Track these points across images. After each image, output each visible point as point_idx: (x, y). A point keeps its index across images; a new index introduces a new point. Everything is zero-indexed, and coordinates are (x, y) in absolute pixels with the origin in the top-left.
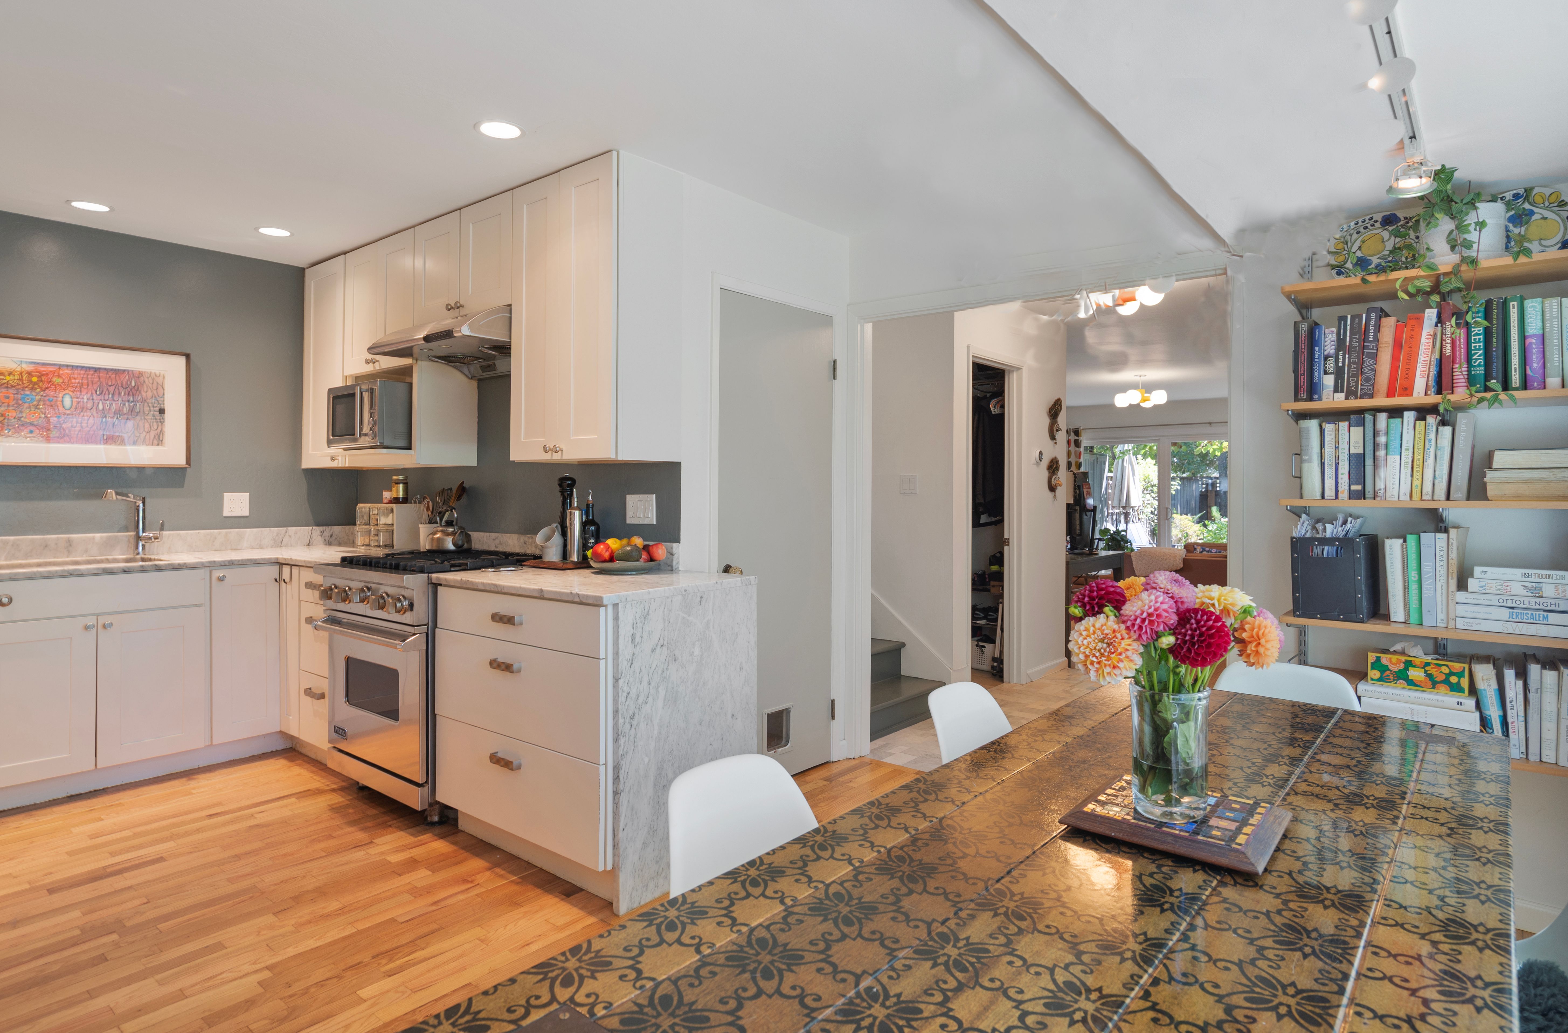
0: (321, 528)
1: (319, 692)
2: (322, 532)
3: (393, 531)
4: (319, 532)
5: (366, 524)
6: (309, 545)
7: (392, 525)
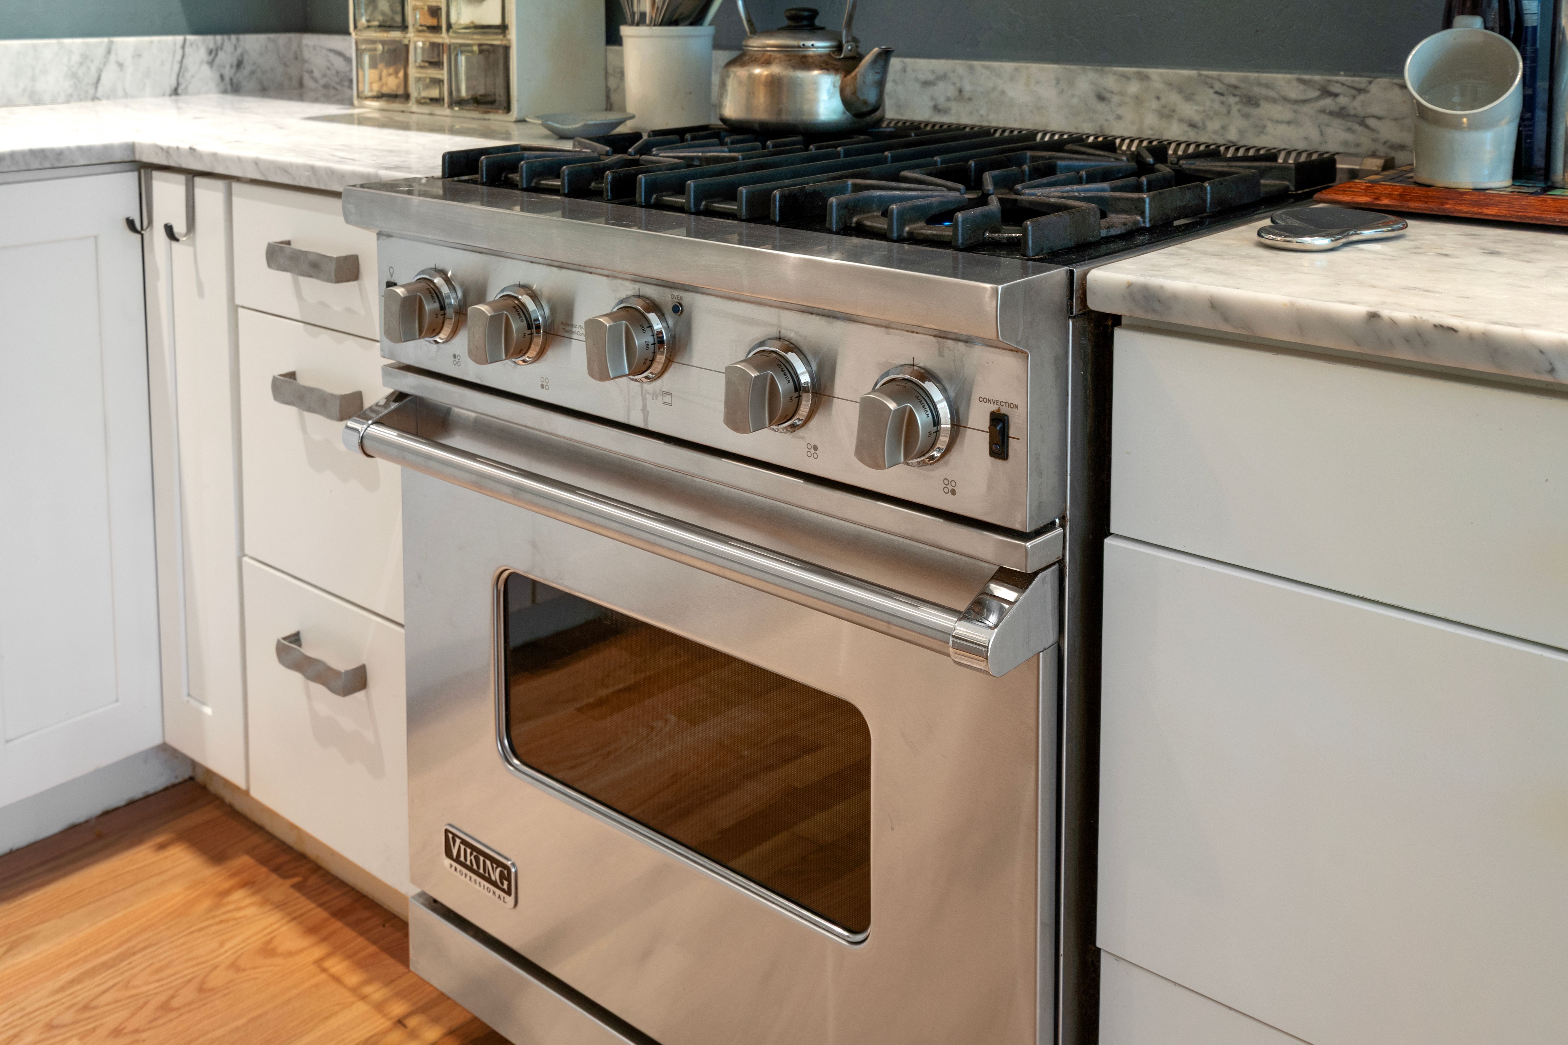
0: (210, 39)
1: (342, 664)
2: (213, 53)
3: (507, 49)
4: (202, 54)
5: (385, 26)
6: (175, 92)
7: (503, 28)
